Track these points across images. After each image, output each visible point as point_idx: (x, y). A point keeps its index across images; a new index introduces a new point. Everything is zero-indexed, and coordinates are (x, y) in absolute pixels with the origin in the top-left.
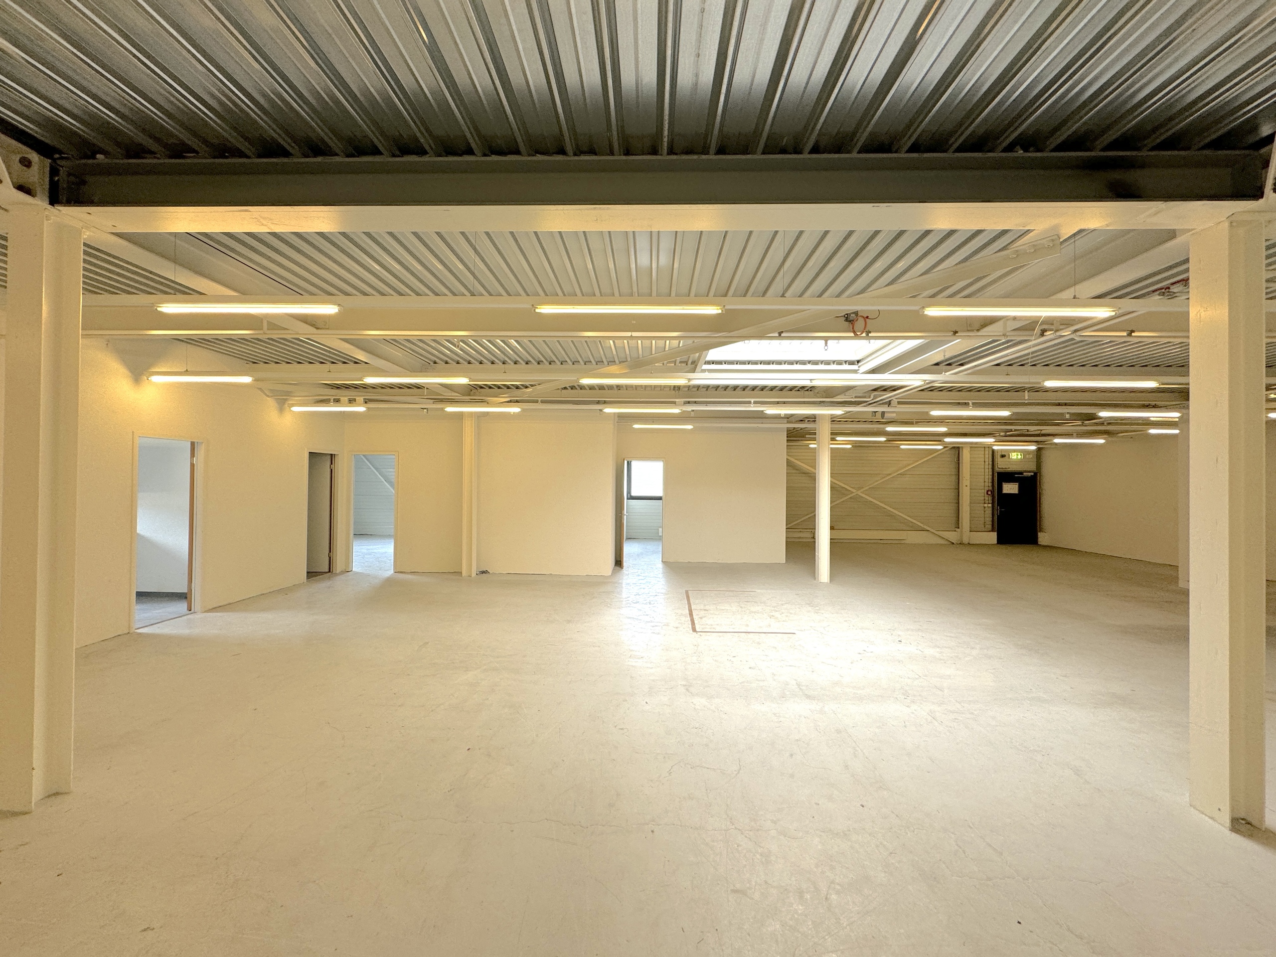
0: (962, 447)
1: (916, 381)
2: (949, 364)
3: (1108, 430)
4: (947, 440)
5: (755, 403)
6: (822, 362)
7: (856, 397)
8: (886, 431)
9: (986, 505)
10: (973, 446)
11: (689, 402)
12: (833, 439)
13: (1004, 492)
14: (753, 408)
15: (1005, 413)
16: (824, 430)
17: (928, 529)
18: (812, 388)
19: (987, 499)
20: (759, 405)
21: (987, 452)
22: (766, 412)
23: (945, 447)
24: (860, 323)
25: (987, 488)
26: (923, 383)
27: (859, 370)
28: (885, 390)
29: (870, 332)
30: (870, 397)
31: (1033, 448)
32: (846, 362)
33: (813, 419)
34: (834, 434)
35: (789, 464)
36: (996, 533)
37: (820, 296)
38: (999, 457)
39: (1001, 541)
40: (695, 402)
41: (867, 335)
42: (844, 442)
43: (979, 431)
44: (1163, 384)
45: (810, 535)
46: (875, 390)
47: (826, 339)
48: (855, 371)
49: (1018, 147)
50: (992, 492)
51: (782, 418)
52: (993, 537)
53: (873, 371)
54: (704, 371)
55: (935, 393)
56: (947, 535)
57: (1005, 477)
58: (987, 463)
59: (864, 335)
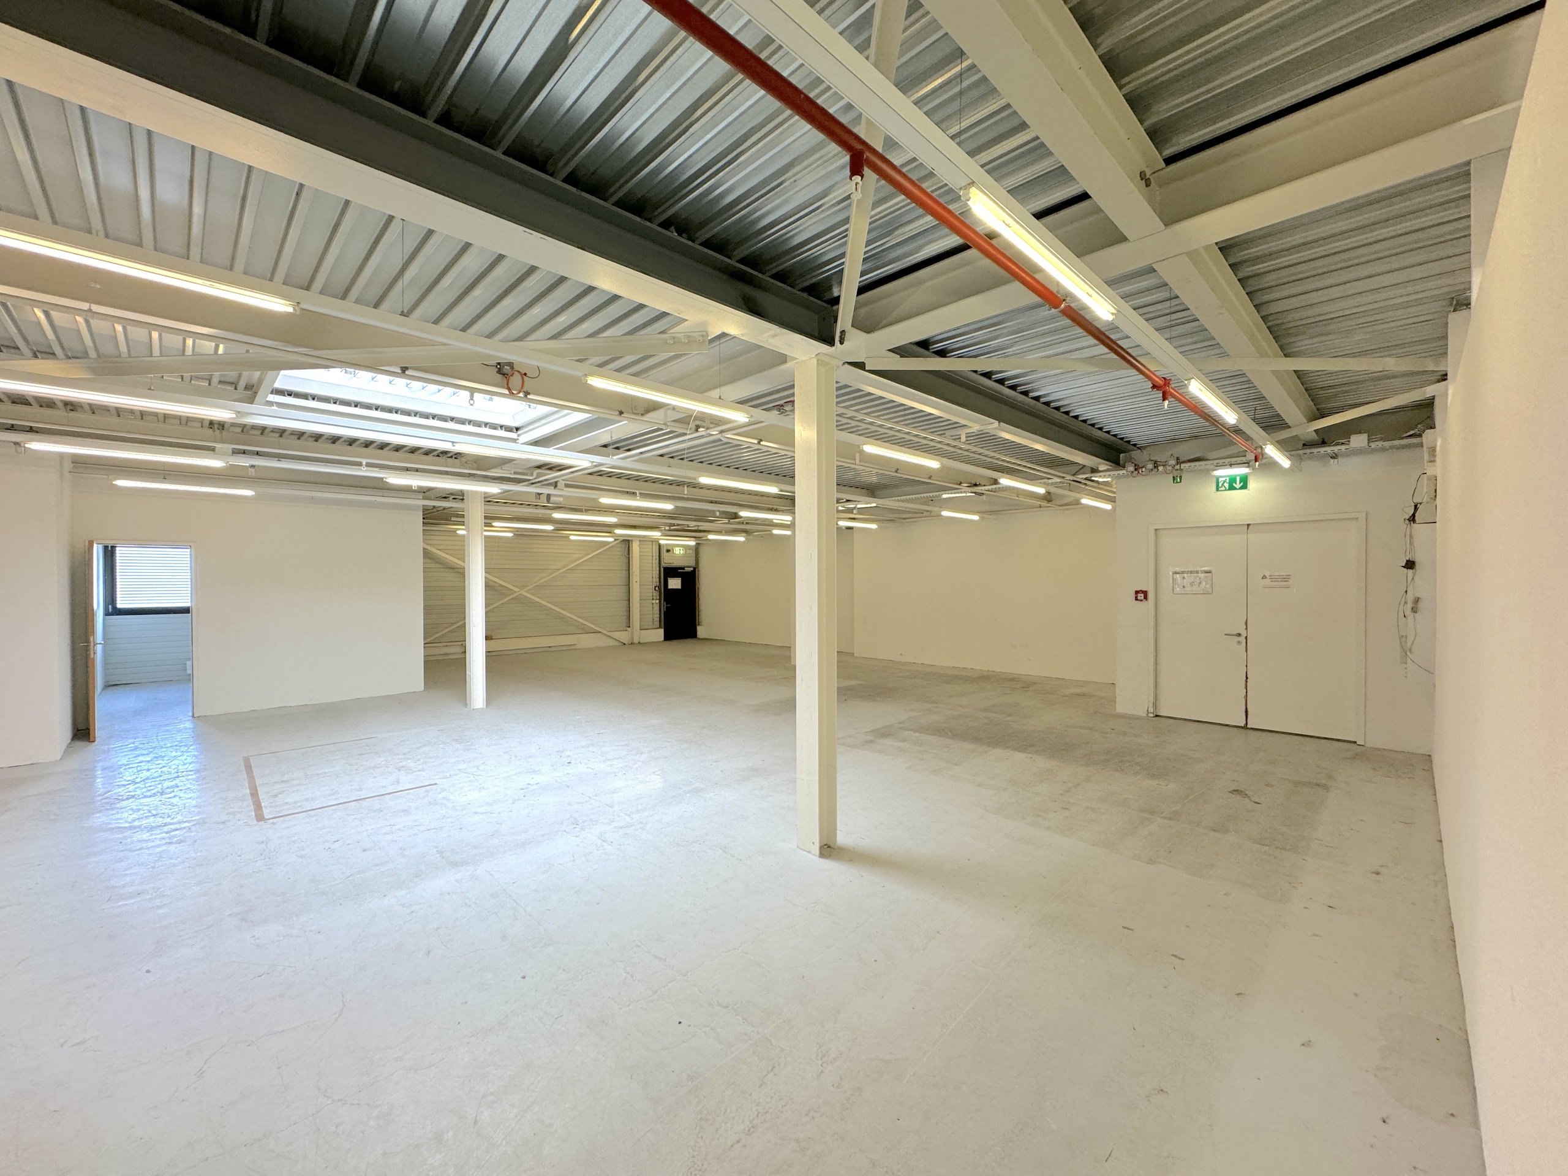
0: (632, 541)
1: (583, 462)
2: (617, 448)
3: (745, 528)
4: (618, 531)
5: (369, 465)
6: (470, 422)
7: (515, 473)
8: (553, 518)
9: (654, 602)
10: (643, 540)
11: (244, 452)
12: (487, 525)
13: (670, 587)
14: (364, 472)
15: (668, 506)
16: (476, 512)
17: (598, 629)
18: (457, 455)
19: (655, 594)
20: (377, 469)
21: (654, 547)
22: (387, 480)
23: (615, 540)
24: (516, 380)
25: (655, 584)
26: (590, 465)
27: (518, 439)
28: (550, 469)
29: (529, 394)
30: (532, 475)
31: (693, 543)
32: (501, 427)
33: (459, 496)
34: (489, 519)
35: (427, 554)
36: (663, 630)
37: (464, 330)
38: (665, 551)
39: (668, 637)
40: (257, 453)
41: (526, 396)
42: (503, 529)
43: (647, 524)
44: (781, 491)
45: (459, 650)
46: (539, 467)
47: (472, 391)
48: (514, 441)
49: (673, 228)
50: (659, 587)
51: (414, 491)
52: (660, 633)
53: (536, 443)
54: (270, 404)
55: (604, 479)
56: (617, 635)
57: (670, 572)
58: (654, 558)
59: (521, 395)
